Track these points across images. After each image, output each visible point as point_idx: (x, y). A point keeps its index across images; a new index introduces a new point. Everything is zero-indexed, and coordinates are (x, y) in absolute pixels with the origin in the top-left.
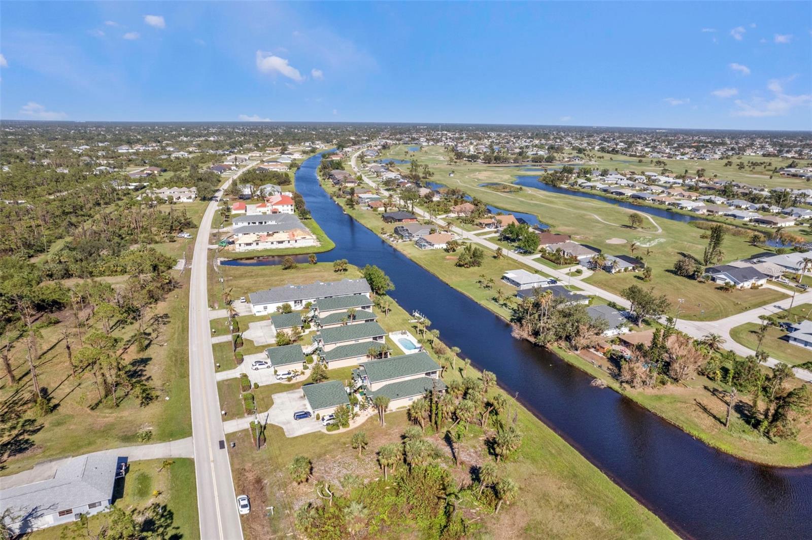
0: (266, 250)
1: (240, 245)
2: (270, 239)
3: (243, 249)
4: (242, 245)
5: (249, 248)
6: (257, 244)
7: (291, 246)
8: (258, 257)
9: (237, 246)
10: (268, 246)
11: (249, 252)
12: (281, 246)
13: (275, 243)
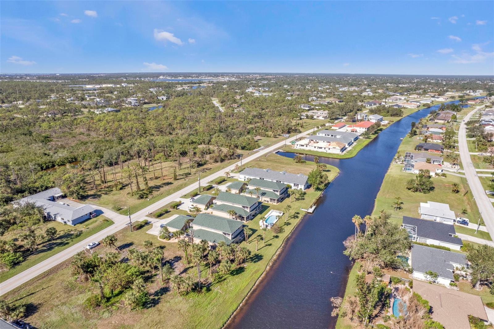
0: (310, 151)
1: (297, 145)
2: (316, 145)
3: (299, 147)
4: (299, 145)
5: (302, 148)
6: (307, 146)
7: (326, 152)
8: (306, 154)
9: (296, 145)
10: (312, 149)
11: (301, 150)
12: (320, 150)
13: (317, 148)
